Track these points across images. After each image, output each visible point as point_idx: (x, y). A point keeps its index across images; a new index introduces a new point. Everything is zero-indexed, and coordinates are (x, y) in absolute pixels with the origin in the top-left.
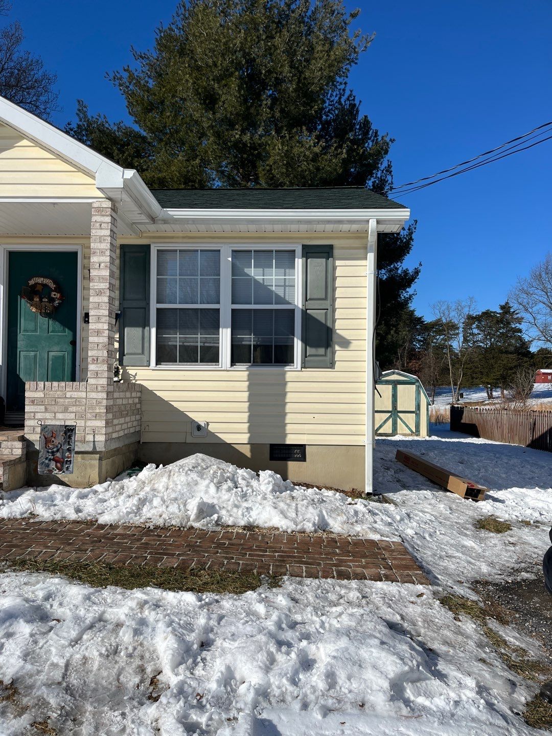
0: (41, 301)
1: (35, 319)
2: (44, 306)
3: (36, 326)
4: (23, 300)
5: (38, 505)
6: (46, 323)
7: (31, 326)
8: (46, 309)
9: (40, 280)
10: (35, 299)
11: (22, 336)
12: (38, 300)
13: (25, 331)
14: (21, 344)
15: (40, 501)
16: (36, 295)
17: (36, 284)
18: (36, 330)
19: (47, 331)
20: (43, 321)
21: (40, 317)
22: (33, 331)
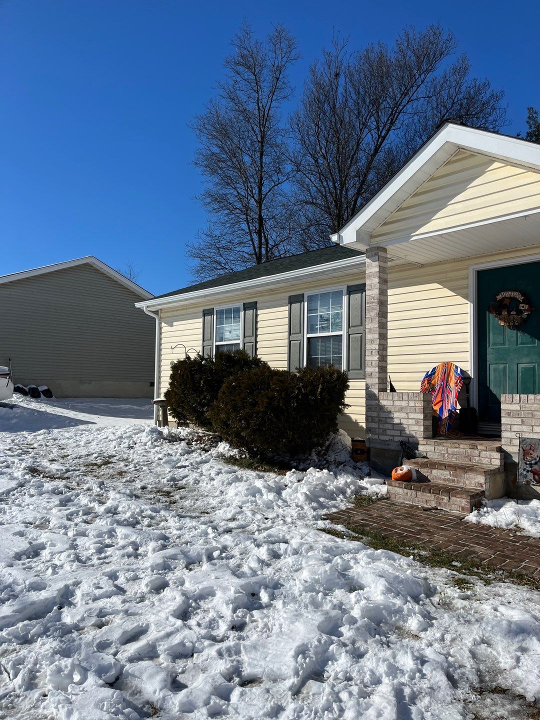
0: (509, 314)
1: (503, 333)
2: (512, 318)
3: (504, 339)
4: (491, 316)
5: (523, 518)
6: (515, 335)
7: (500, 339)
8: (514, 322)
9: (507, 294)
10: (503, 313)
11: (491, 350)
12: (506, 313)
13: (494, 344)
14: (490, 357)
15: (524, 515)
16: (504, 309)
17: (504, 298)
18: (504, 343)
19: (515, 344)
20: (511, 334)
21: (508, 330)
22: (501, 344)
